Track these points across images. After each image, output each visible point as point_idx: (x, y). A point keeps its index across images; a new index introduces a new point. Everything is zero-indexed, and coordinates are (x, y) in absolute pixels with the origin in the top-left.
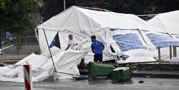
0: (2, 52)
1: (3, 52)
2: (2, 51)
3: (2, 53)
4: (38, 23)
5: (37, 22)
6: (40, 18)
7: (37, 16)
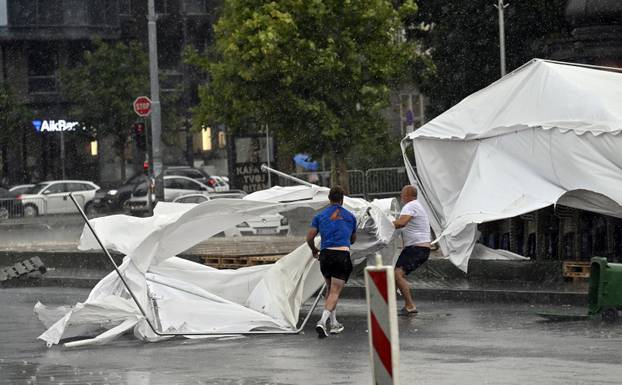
0: (282, 225)
1: (286, 224)
2: (285, 220)
3: (284, 228)
4: (409, 121)
5: (404, 119)
6: (414, 103)
7: (405, 98)
